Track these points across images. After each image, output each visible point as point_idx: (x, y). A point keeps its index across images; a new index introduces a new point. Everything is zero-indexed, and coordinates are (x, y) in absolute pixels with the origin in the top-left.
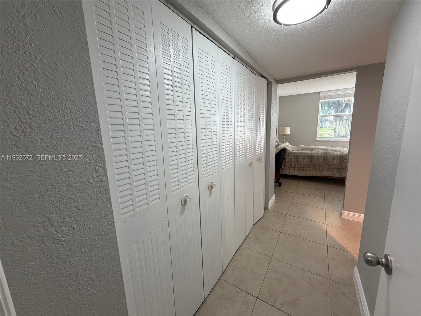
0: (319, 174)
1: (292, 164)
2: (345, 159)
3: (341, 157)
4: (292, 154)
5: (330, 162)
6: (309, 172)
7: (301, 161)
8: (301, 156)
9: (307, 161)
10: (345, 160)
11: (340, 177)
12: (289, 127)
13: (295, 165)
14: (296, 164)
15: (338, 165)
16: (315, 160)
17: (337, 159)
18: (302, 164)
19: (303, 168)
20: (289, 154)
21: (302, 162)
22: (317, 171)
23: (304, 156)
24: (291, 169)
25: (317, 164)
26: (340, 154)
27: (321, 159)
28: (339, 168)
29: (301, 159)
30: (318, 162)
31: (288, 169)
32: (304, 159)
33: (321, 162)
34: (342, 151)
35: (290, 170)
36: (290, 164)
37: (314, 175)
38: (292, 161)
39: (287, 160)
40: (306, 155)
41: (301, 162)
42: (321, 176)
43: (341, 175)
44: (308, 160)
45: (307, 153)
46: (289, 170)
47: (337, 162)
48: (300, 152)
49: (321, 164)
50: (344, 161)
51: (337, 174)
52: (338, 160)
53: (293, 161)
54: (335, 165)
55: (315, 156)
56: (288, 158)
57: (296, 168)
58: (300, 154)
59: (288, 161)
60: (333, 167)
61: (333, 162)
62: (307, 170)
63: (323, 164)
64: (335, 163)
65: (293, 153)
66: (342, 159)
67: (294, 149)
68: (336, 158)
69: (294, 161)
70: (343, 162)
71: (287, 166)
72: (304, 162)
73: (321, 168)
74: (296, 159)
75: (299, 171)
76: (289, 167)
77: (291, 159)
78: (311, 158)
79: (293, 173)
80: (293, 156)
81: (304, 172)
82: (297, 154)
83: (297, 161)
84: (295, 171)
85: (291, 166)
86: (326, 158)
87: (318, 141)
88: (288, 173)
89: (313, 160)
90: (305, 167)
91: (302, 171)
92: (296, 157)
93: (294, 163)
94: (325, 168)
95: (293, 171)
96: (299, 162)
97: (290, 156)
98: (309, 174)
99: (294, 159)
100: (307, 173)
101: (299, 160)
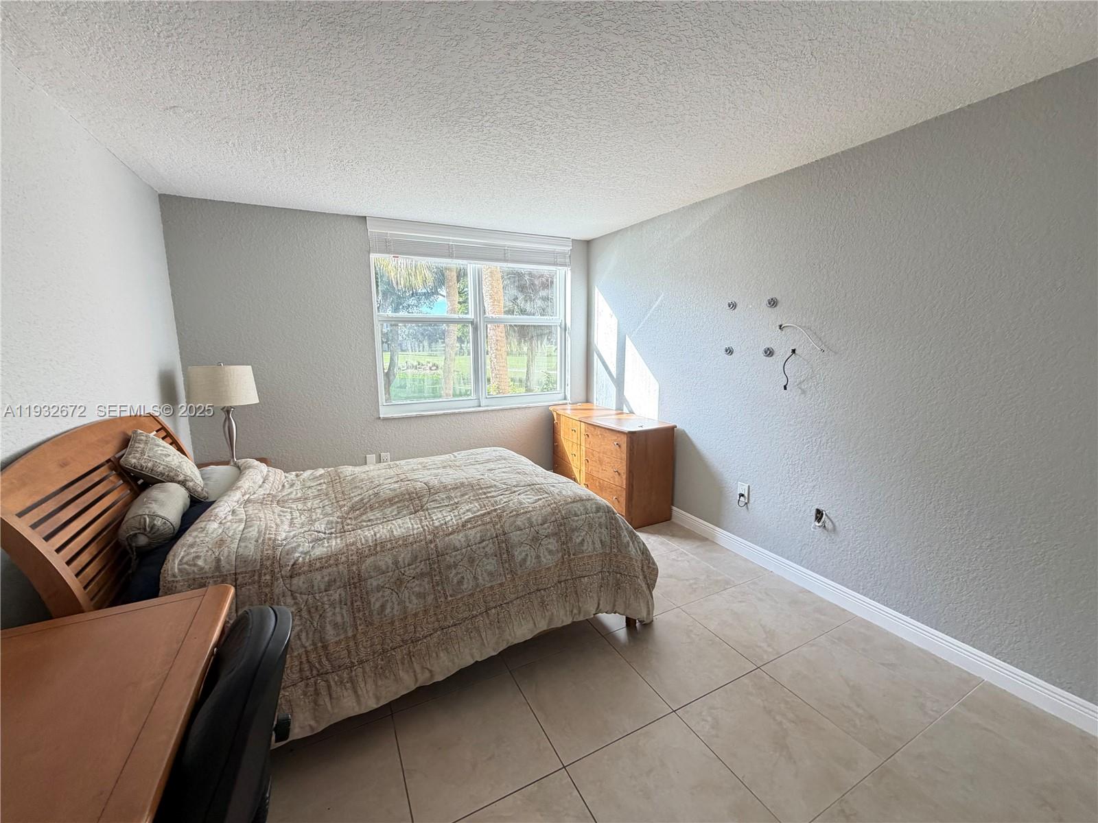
1: (331, 649)
2: (573, 530)
3: (560, 524)
4: (317, 576)
5: (524, 560)
6: (442, 654)
7: (383, 607)
8: (377, 568)
9: (419, 595)
10: (576, 534)
11: (575, 620)
12: (249, 367)
13: (352, 644)
14: (354, 636)
15: (556, 566)
16: (461, 570)
17: (547, 535)
18: (392, 623)
19: (405, 642)
20: (299, 582)
21: (393, 610)
22: (478, 630)
23: (396, 563)
24: (329, 687)
25: (472, 595)
26: (549, 509)
27: (486, 555)
28: (563, 578)
29: (380, 588)
30: (475, 578)
31: (305, 694)
32: (399, 583)
33: (491, 574)
35: (325, 700)
36: (313, 656)
38: (323, 628)
40: (404, 556)
41: (388, 610)
43: (575, 611)
44: (425, 585)
46: (315, 702)
47: (550, 552)
49: (492, 588)
50: (571, 539)
51: (562, 612)
52: (551, 540)
53: (336, 625)
54: (549, 569)
55: (455, 549)
57: (361, 662)
58: (368, 561)
60: (540, 587)
61: (538, 557)
62: (428, 647)
63: (501, 585)
64: (547, 559)
66: (565, 529)
68: (545, 532)
69: (339, 619)
70: (569, 545)
71: (296, 676)
72: (405, 602)
73: (493, 611)
74: (352, 604)
75: (386, 677)
76: (308, 679)
77: (313, 610)
78: (436, 566)
79: (349, 705)
80: (323, 587)
81: (415, 672)
82: (353, 564)
83: (361, 613)
84: (355, 692)
85: (320, 662)
86: (507, 547)
87: (386, 419)
88: (310, 726)
89: (447, 578)
90: (418, 635)
91: (403, 664)
92: (345, 586)
93: (342, 632)
94: (511, 602)
95: (346, 694)
96: (371, 612)
97: (303, 590)
98: (444, 666)
99: (335, 608)
100: (431, 671)
101: (373, 600)
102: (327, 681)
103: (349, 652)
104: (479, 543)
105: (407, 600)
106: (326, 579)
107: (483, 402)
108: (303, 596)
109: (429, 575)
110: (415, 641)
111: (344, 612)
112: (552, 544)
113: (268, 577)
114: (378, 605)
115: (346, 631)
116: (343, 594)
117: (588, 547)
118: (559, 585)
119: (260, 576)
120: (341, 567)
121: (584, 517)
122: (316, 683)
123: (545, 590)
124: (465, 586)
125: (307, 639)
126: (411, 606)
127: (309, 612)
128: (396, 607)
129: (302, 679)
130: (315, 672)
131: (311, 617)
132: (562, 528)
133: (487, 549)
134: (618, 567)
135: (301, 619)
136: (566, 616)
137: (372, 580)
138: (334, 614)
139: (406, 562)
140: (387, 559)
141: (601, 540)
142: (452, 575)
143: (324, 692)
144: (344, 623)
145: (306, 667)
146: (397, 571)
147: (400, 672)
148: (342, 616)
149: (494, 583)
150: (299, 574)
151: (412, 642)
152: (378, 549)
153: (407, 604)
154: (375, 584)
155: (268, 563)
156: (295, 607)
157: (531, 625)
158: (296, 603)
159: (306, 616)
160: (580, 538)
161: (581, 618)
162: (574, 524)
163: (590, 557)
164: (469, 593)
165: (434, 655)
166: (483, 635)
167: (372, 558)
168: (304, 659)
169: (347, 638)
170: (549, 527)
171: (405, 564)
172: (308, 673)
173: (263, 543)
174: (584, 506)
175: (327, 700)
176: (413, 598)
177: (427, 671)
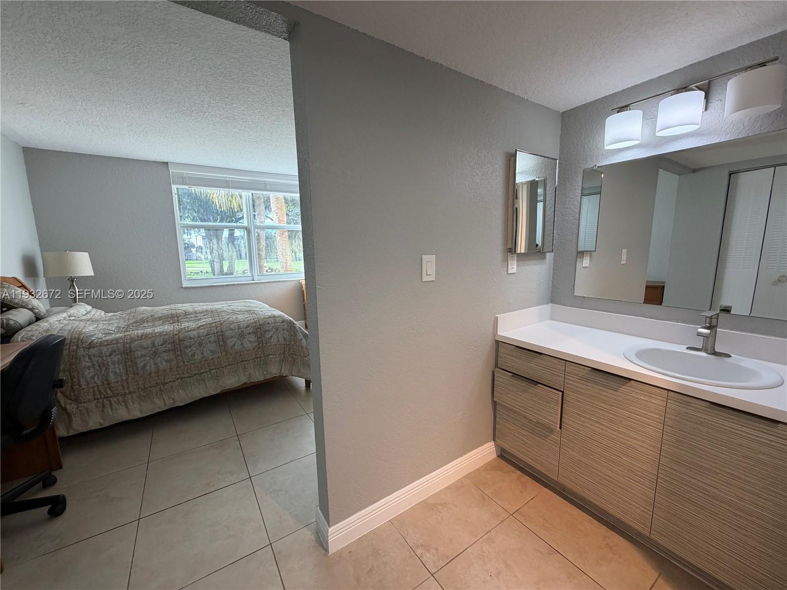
0: (212, 389)
1: (112, 385)
2: (266, 331)
3: (258, 328)
4: (105, 349)
5: (234, 345)
6: (181, 391)
7: (145, 366)
8: (142, 347)
9: (167, 361)
10: (267, 333)
11: (265, 378)
13: (125, 384)
14: (127, 379)
15: (254, 349)
16: (193, 348)
17: (249, 334)
18: (150, 374)
19: (158, 384)
20: (93, 351)
21: (151, 367)
22: (204, 380)
23: (153, 344)
24: (111, 404)
25: (200, 362)
27: (210, 342)
28: (259, 356)
29: (143, 356)
30: (202, 353)
31: (97, 406)
32: (155, 354)
33: (212, 352)
34: (255, 309)
35: (108, 410)
36: (101, 388)
37: (198, 395)
38: (108, 375)
39: (88, 374)
40: (159, 341)
41: (148, 368)
42: (218, 391)
43: (265, 373)
44: (171, 355)
45: (161, 334)
46: (103, 411)
47: (250, 342)
48: (136, 332)
50: (264, 336)
51: (257, 373)
52: (251, 336)
53: (115, 373)
54: (248, 350)
55: (190, 338)
56: (89, 368)
57: (131, 393)
58: (136, 342)
59: (93, 377)
60: (244, 359)
61: (242, 344)
62: (172, 387)
63: (219, 358)
64: (248, 345)
65: (109, 343)
66: (261, 330)
67: (110, 328)
68: (248, 332)
69: (118, 371)
70: (263, 339)
71: (91, 397)
72: (158, 364)
73: (214, 371)
74: (126, 363)
75: (146, 401)
76: (98, 399)
77: (101, 365)
78: (178, 346)
79: (123, 414)
80: (108, 354)
81: (164, 399)
82: (127, 343)
83: (131, 368)
84: (127, 407)
85: (106, 391)
86: (223, 338)
87: (186, 288)
88: (100, 423)
89: (185, 352)
90: (166, 381)
91: (156, 395)
92: (121, 354)
93: (119, 377)
94: (225, 366)
95: (121, 407)
96: (137, 368)
97: (96, 355)
98: (182, 397)
99: (115, 365)
100: (173, 399)
101: (138, 362)
102: (110, 401)
103: (123, 387)
104: (206, 336)
105: (160, 363)
106: (110, 350)
107: (256, 278)
108: (96, 358)
109: (174, 350)
110: (164, 384)
111: (121, 367)
112: (253, 338)
113: (74, 347)
114: (142, 364)
115: (121, 376)
116: (120, 358)
117: (274, 340)
118: (256, 359)
119: (70, 346)
120: (119, 345)
121: (273, 325)
122: (103, 402)
123: (246, 361)
124: (196, 357)
125: (98, 380)
126: (161, 366)
127: (99, 366)
128: (153, 366)
129: (95, 399)
130: (102, 396)
131: (101, 369)
132: (259, 330)
133: (211, 339)
134: (294, 351)
135: (94, 369)
136: (260, 375)
137: (138, 352)
138: (114, 368)
139: (160, 343)
140: (148, 342)
141: (284, 337)
142: (188, 352)
143: (108, 406)
144: (120, 372)
145: (97, 393)
146: (154, 348)
147: (155, 399)
148: (120, 369)
149: (214, 357)
150: (94, 347)
151: (163, 384)
152: (144, 337)
153: (160, 365)
154: (140, 353)
155: (75, 341)
156: (91, 363)
157: (237, 379)
158: (91, 361)
159: (98, 368)
160: (270, 335)
161: (269, 377)
162: (267, 328)
163: (275, 345)
164: (199, 361)
165: (176, 391)
166: (207, 383)
167: (139, 341)
168: (96, 389)
169: (122, 380)
170: (250, 329)
171: (158, 344)
172: (99, 397)
173: (73, 332)
174: (274, 319)
175: (110, 410)
176: (163, 362)
177: (170, 399)
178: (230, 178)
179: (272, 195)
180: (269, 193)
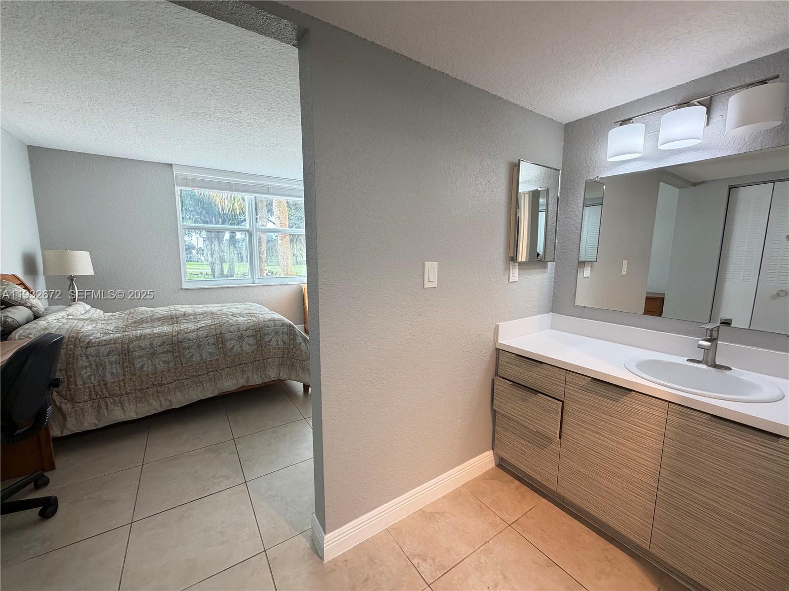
0: (209, 392)
1: (109, 385)
2: (265, 335)
3: (258, 331)
4: (103, 348)
5: (233, 348)
6: (178, 393)
7: (142, 367)
8: (140, 347)
9: (165, 362)
10: (267, 336)
11: (263, 382)
12: (87, 253)
13: (122, 384)
14: (124, 380)
15: (253, 352)
16: (191, 350)
17: (248, 337)
18: (148, 375)
19: (155, 385)
20: (91, 351)
21: (148, 368)
22: (201, 382)
23: (151, 344)
24: (107, 405)
26: (253, 324)
27: (208, 344)
28: (257, 359)
29: (140, 357)
30: (201, 355)
31: (92, 407)
32: (153, 355)
33: (210, 354)
34: (255, 312)
36: (97, 388)
37: (196, 397)
38: (105, 375)
39: (85, 374)
40: (157, 342)
41: (145, 369)
42: (216, 394)
43: (263, 376)
44: (169, 357)
45: (159, 335)
46: (98, 412)
47: (249, 344)
48: (134, 332)
49: (211, 361)
50: (264, 339)
51: (255, 377)
52: (251, 339)
53: (112, 374)
54: (247, 353)
55: (189, 340)
56: (86, 367)
57: (127, 394)
58: (134, 343)
59: (89, 377)
60: (242, 362)
61: (241, 347)
62: (169, 389)
63: (217, 360)
64: (247, 348)
65: (107, 343)
66: (260, 333)
67: (108, 327)
68: (247, 335)
69: (114, 371)
70: (262, 342)
71: (87, 397)
72: (156, 365)
73: (212, 373)
74: (123, 364)
75: (142, 403)
76: (94, 399)
77: (99, 365)
78: (176, 347)
79: (119, 415)
80: (105, 354)
81: (160, 401)
82: (125, 344)
83: (128, 369)
84: (123, 409)
85: (102, 392)
86: (222, 341)
87: (186, 289)
88: (94, 423)
89: (183, 354)
90: (163, 382)
91: (153, 396)
92: (119, 355)
93: (116, 377)
94: (223, 369)
95: (116, 408)
96: (135, 369)
97: (93, 355)
98: (179, 400)
99: (112, 365)
100: (170, 401)
101: (136, 363)
102: (106, 401)
103: (120, 388)
104: (205, 338)
105: (157, 364)
106: (108, 350)
107: (257, 281)
108: (93, 358)
109: (172, 352)
110: (161, 385)
111: (118, 367)
112: (252, 341)
113: (72, 346)
114: (139, 365)
115: (118, 377)
116: (118, 358)
117: (273, 343)
118: (255, 363)
119: (67, 345)
120: (117, 345)
121: (273, 328)
122: (99, 402)
123: (244, 364)
124: (194, 359)
125: (95, 379)
126: (159, 367)
127: (97, 366)
128: (150, 367)
129: (91, 400)
130: (98, 397)
131: (98, 369)
132: (258, 333)
133: (209, 341)
134: (293, 355)
135: (91, 369)
136: (258, 378)
137: (136, 352)
138: (112, 368)
139: (158, 344)
140: (146, 343)
141: (283, 341)
142: (186, 353)
143: (103, 406)
144: (117, 373)
145: (93, 393)
146: (152, 349)
147: (151, 400)
148: (117, 369)
149: (212, 359)
150: (92, 347)
151: (159, 386)
152: (142, 338)
153: (157, 366)
154: (137, 354)
155: (73, 340)
156: (88, 363)
157: (235, 381)
158: (88, 361)
159: (95, 368)
160: (269, 339)
161: (266, 380)
162: (266, 332)
163: (275, 348)
164: (197, 363)
165: (173, 393)
166: (205, 385)
167: (137, 342)
168: (92, 389)
169: (119, 381)
170: (249, 332)
171: (156, 345)
172: (94, 397)
173: (71, 331)
174: (275, 323)
175: (105, 411)
176: (161, 363)
177: (168, 401)
178: (233, 181)
179: (274, 198)
180: (272, 196)
